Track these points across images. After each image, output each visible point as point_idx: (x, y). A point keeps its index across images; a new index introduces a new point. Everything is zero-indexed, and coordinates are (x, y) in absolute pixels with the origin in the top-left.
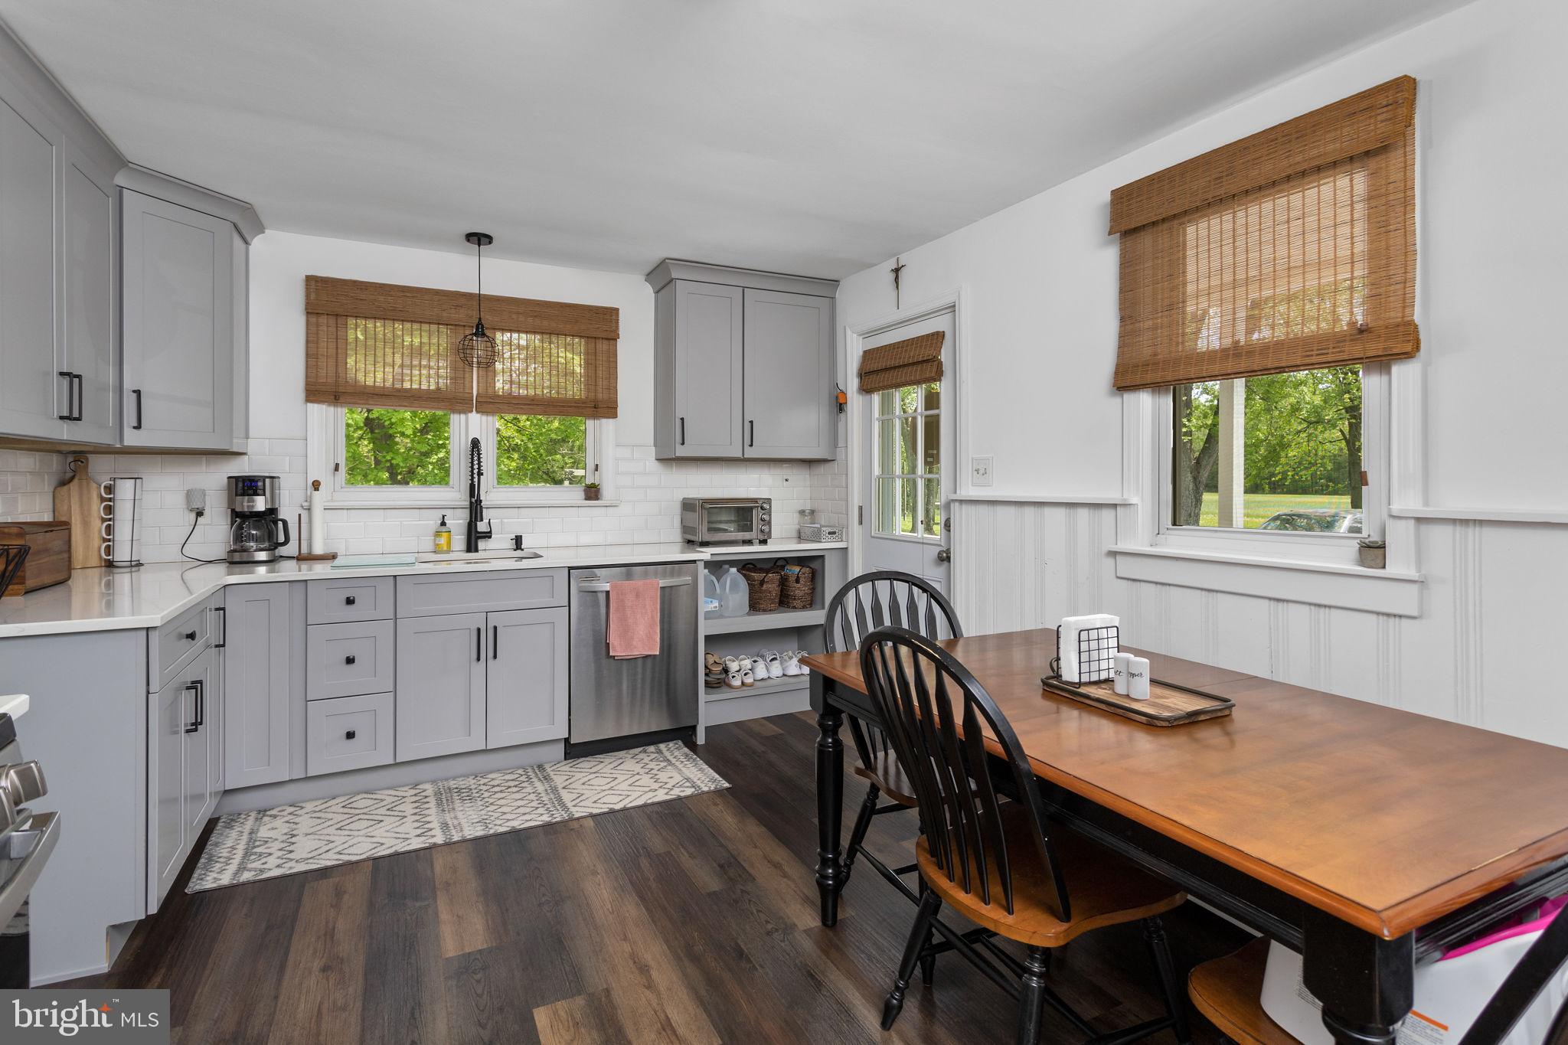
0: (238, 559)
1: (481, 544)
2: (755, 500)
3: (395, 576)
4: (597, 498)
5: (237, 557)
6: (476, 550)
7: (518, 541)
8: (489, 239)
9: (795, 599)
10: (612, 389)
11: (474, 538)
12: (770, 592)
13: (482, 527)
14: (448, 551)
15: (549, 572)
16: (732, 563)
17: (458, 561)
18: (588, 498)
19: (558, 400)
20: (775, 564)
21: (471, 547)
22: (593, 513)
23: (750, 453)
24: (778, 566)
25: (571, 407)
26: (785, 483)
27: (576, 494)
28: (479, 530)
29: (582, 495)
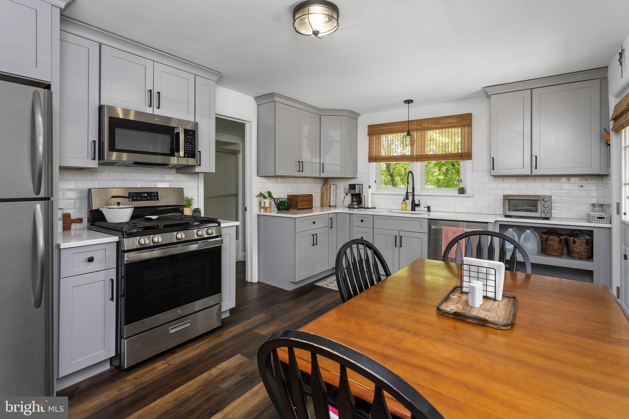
0: (350, 207)
1: (417, 208)
2: (539, 196)
3: (373, 215)
4: (463, 193)
5: (351, 206)
6: (415, 210)
7: (429, 208)
8: (412, 101)
9: (574, 253)
10: (470, 147)
11: (414, 206)
12: (552, 246)
13: (417, 202)
14: (406, 210)
15: (421, 220)
16: (529, 228)
17: (409, 214)
18: (459, 193)
19: (445, 154)
20: (571, 233)
21: (413, 209)
22: (462, 199)
23: (535, 172)
24: (573, 234)
25: (450, 157)
26: (581, 188)
27: (455, 192)
28: (416, 203)
29: (457, 192)
